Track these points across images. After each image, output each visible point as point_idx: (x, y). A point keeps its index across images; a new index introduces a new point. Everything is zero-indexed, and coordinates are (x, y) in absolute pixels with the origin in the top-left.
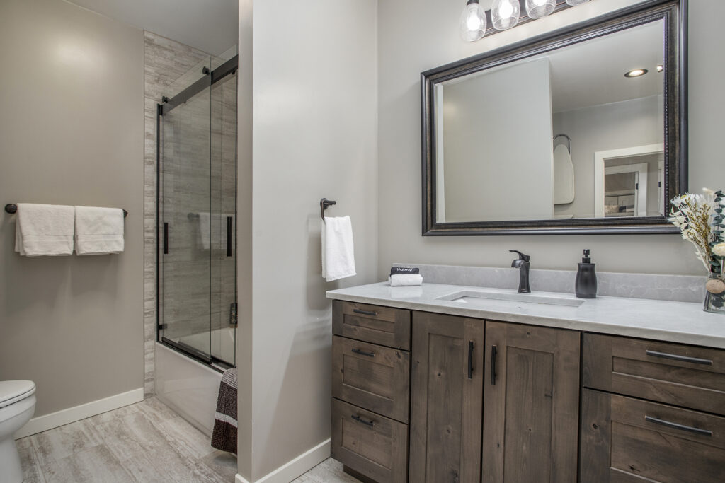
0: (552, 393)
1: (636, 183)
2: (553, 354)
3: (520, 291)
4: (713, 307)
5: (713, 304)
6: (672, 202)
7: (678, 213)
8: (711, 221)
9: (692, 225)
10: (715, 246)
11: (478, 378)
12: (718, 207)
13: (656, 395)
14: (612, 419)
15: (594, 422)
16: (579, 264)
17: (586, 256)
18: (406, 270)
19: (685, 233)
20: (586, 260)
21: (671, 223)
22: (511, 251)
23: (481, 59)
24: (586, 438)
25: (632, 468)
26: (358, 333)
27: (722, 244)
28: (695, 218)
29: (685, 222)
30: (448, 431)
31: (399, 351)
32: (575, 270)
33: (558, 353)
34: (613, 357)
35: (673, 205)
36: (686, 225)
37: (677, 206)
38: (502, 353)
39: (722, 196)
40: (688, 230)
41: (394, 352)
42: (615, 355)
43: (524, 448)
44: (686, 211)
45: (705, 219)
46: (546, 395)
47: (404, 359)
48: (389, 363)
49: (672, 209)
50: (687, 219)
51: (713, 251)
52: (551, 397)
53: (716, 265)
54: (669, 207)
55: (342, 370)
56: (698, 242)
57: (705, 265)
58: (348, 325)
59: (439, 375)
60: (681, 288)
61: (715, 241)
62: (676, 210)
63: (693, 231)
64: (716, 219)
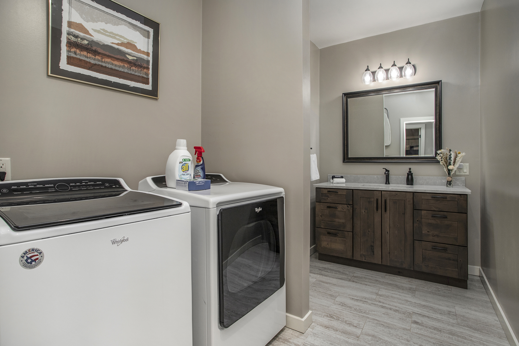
0: (404, 213)
1: (420, 134)
2: (405, 200)
3: (386, 184)
4: (448, 185)
5: (449, 185)
6: (437, 152)
7: (439, 156)
8: (448, 159)
9: (443, 160)
10: (449, 166)
11: (380, 211)
12: (450, 154)
13: (434, 209)
14: (422, 218)
15: (417, 219)
16: (407, 173)
17: (410, 170)
18: (339, 177)
19: (441, 162)
20: (410, 172)
21: (437, 159)
22: (383, 168)
23: (369, 92)
24: (415, 225)
25: (428, 232)
26: (329, 200)
27: (451, 166)
28: (444, 158)
29: (441, 159)
30: (369, 231)
31: (348, 205)
32: (406, 176)
33: (406, 199)
34: (422, 199)
35: (437, 153)
36: (441, 160)
37: (439, 153)
38: (388, 202)
39: (451, 151)
40: (442, 161)
41: (346, 205)
42: (422, 198)
43: (396, 232)
44: (441, 155)
45: (446, 158)
46: (403, 214)
47: (350, 208)
48: (344, 210)
49: (437, 155)
50: (442, 158)
51: (448, 168)
52: (404, 214)
53: (449, 172)
54: (436, 154)
55: (321, 216)
56: (445, 165)
57: (447, 172)
58: (324, 197)
59: (365, 212)
60: (440, 181)
61: (449, 165)
62: (438, 155)
63: (443, 162)
64: (449, 158)
